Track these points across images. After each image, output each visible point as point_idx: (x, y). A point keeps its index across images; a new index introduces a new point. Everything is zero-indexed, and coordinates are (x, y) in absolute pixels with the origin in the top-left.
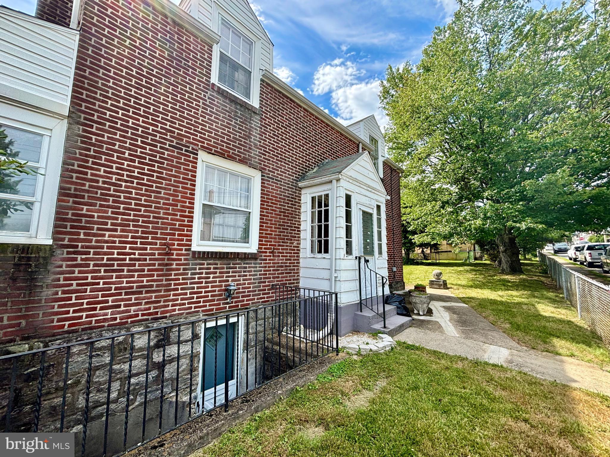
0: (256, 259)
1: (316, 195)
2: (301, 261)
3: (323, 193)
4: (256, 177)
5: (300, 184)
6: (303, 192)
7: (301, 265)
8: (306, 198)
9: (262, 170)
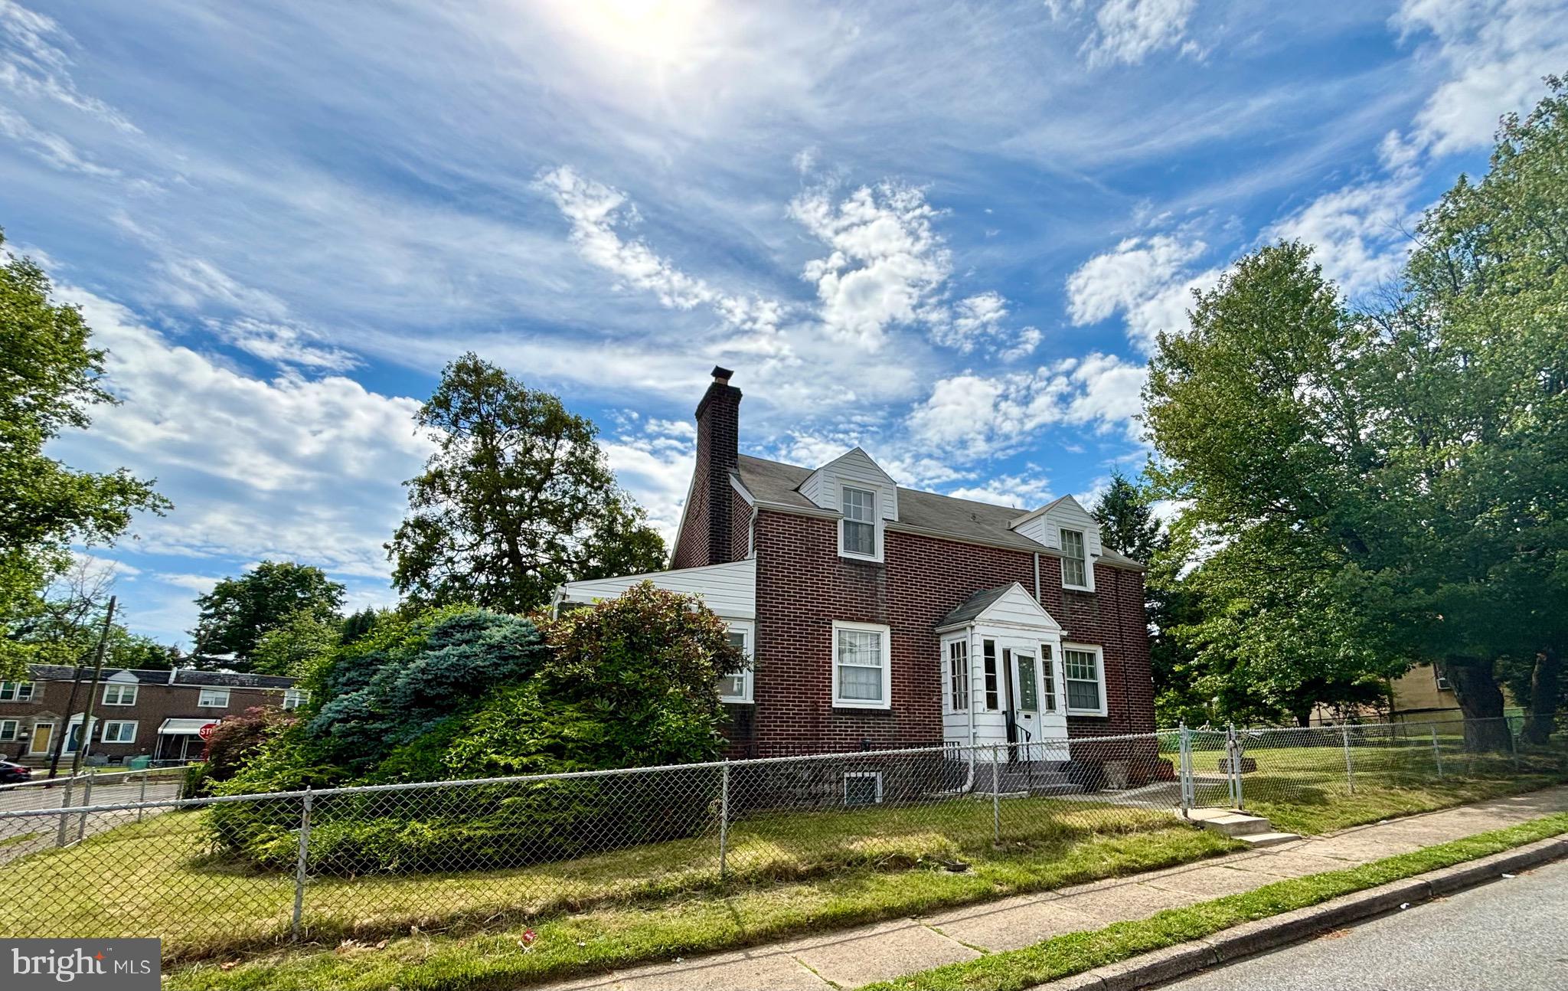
0: (889, 715)
1: (955, 642)
2: (944, 718)
3: (961, 641)
4: (886, 632)
5: (938, 630)
6: (942, 638)
7: (944, 724)
8: (945, 646)
9: (890, 624)
